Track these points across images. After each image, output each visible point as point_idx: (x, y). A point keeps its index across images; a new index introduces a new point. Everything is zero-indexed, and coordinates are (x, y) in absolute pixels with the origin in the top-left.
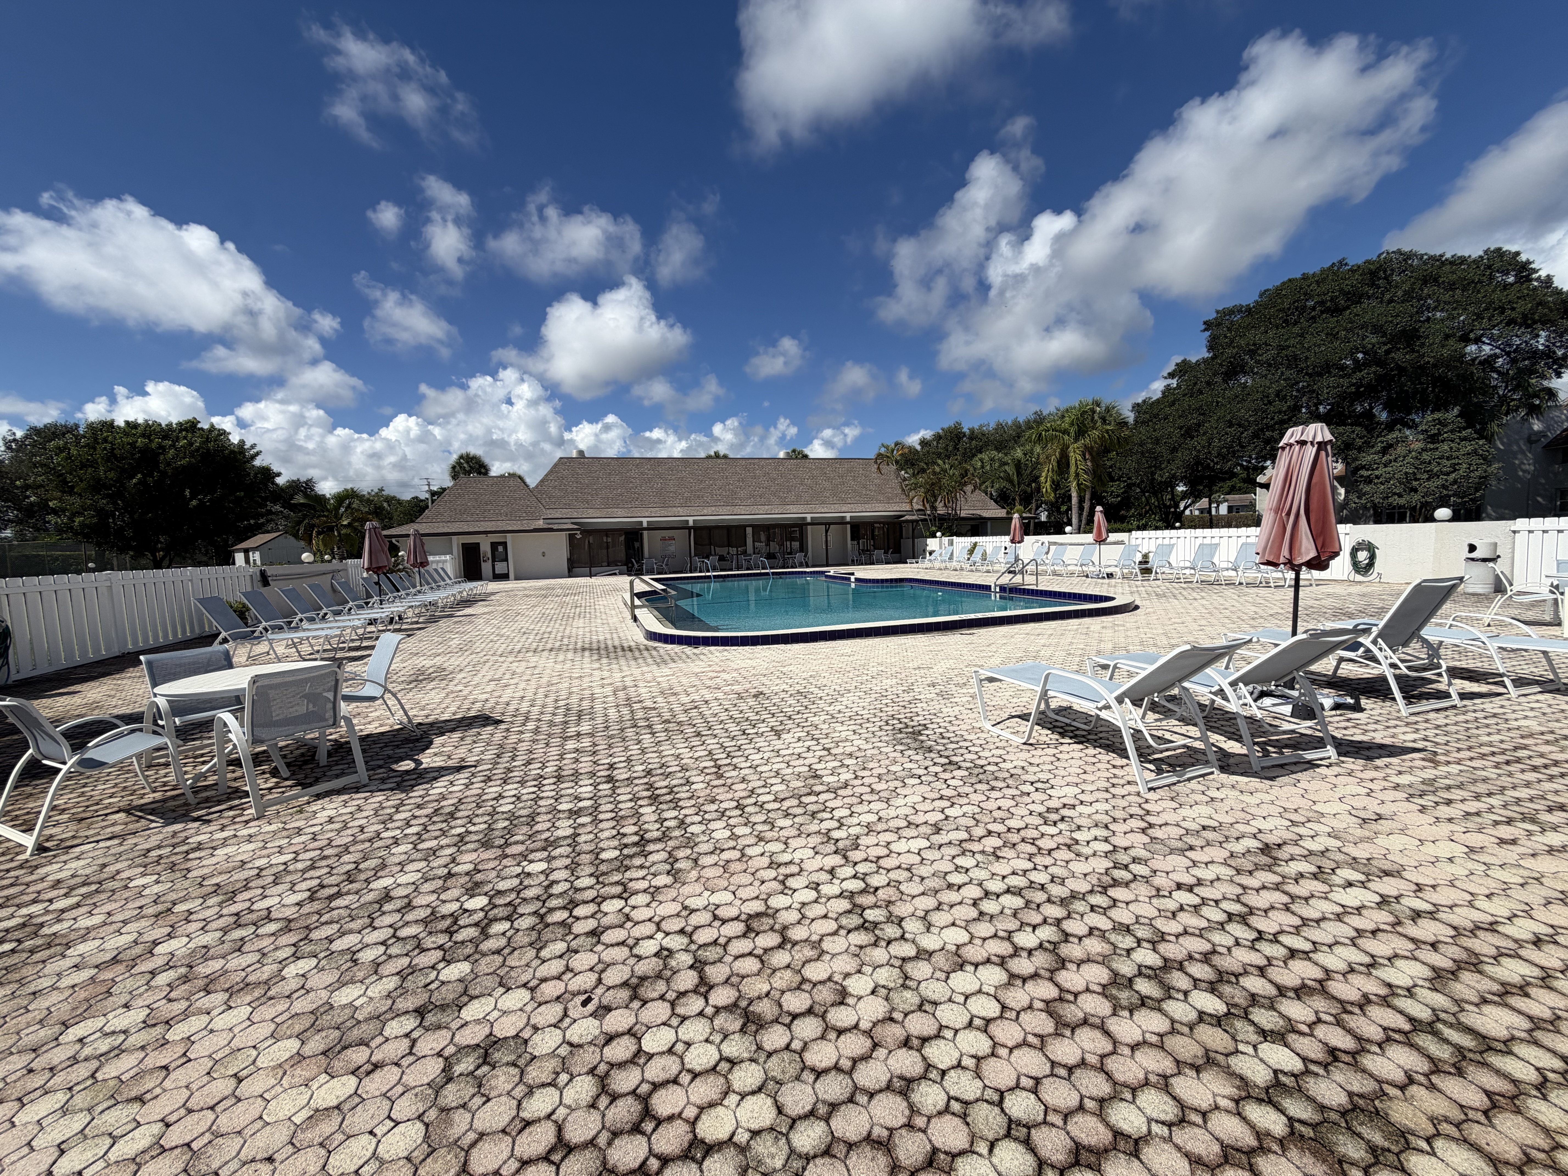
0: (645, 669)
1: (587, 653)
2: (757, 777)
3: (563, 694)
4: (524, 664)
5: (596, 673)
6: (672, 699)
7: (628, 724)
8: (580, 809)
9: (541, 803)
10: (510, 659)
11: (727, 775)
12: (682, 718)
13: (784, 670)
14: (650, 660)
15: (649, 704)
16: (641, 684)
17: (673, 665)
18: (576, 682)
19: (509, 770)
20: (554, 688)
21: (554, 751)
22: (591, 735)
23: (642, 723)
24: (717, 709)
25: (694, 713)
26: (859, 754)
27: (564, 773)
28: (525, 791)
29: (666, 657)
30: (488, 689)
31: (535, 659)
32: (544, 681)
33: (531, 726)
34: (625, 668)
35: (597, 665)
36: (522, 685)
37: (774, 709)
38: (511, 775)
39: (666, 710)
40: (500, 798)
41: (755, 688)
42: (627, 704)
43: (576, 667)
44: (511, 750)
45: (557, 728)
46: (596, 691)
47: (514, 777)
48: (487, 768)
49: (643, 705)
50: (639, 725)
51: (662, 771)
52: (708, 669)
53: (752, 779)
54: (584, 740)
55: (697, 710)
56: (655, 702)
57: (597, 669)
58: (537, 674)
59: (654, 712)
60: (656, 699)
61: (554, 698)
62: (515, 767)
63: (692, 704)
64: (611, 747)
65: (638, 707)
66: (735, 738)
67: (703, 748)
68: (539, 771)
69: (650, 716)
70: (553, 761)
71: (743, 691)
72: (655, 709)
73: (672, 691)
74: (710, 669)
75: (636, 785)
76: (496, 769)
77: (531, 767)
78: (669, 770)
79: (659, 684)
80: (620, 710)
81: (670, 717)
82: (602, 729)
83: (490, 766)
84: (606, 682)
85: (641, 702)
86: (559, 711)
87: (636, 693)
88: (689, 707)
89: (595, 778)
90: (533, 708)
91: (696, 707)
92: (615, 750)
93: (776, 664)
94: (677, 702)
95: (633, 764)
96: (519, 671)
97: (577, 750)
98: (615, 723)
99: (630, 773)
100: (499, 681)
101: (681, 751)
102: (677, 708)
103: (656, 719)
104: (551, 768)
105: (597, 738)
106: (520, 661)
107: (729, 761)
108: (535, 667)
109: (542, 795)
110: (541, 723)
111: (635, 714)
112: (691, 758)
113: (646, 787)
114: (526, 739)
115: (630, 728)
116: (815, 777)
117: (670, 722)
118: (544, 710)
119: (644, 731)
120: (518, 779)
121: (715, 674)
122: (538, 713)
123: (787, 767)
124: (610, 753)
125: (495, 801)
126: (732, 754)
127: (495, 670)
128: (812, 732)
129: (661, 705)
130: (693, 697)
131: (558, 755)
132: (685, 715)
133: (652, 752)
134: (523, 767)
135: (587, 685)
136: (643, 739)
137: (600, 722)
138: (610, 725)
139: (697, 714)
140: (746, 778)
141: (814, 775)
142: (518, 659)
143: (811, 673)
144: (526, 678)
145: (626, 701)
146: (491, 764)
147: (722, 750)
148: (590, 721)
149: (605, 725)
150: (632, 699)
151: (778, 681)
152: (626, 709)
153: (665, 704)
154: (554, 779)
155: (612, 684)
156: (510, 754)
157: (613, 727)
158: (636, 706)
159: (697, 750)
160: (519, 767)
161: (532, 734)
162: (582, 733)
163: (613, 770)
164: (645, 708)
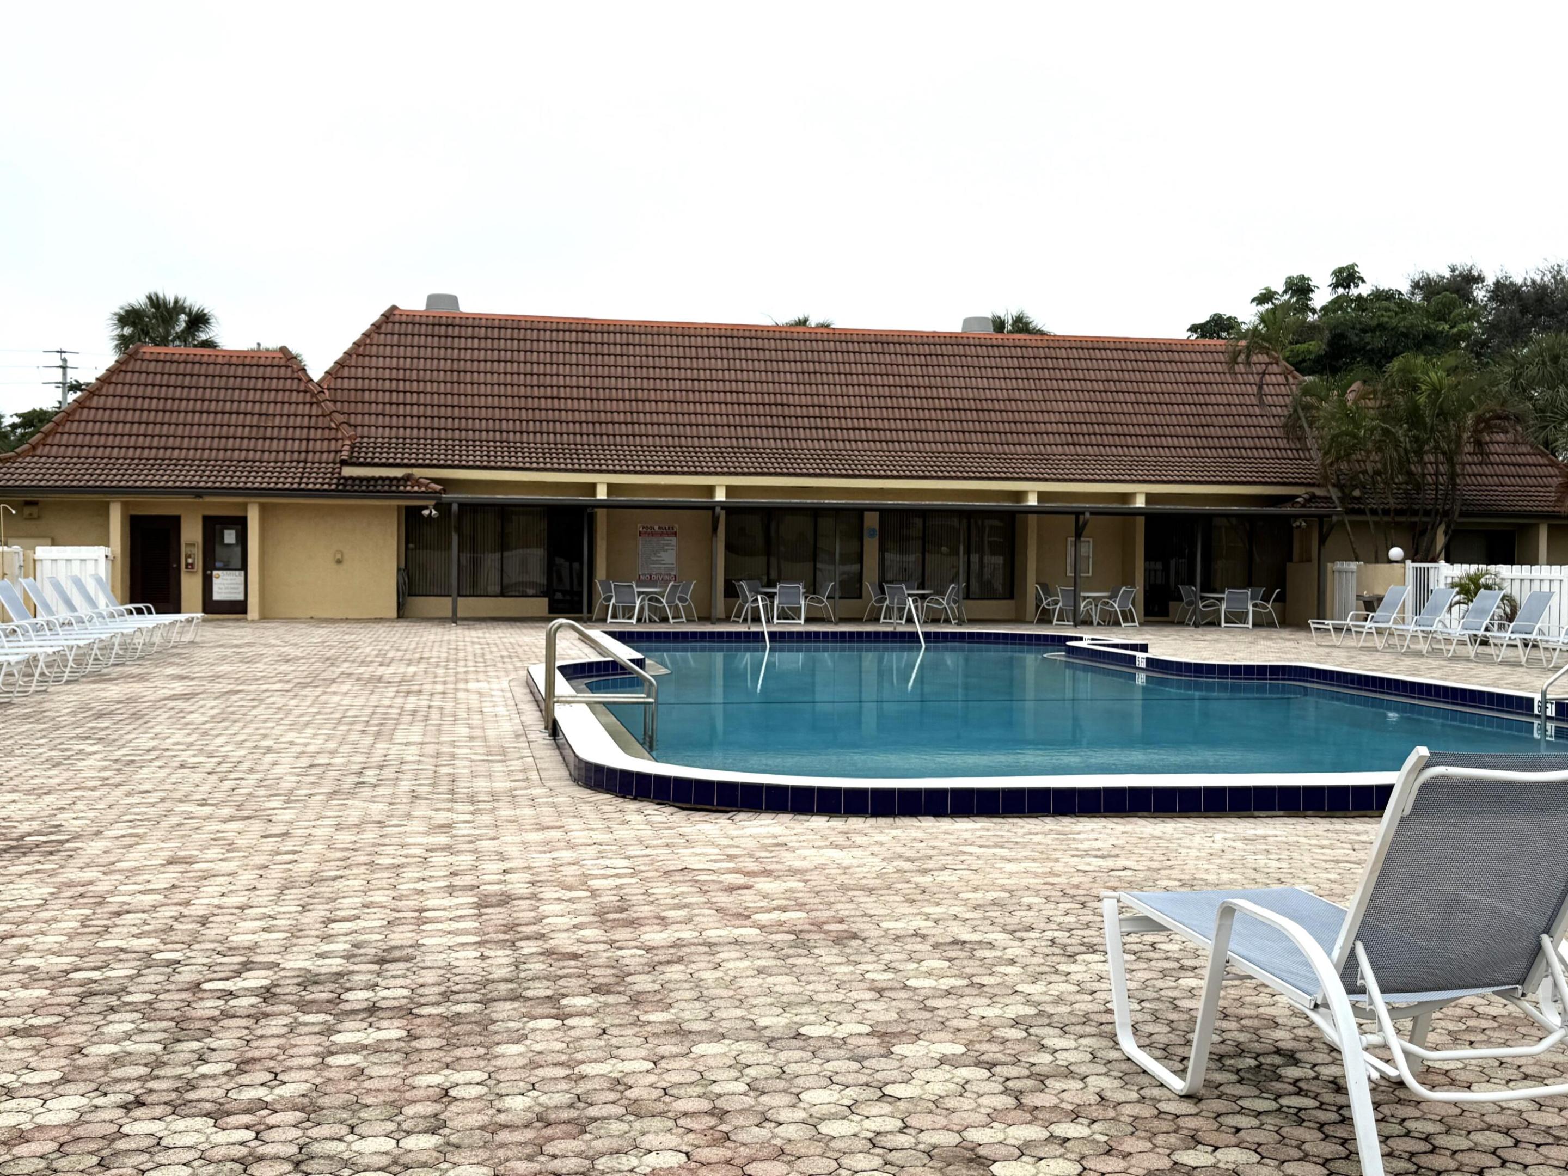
2: (816, 1148)
3: (348, 905)
4: (257, 827)
5: (439, 858)
6: (622, 934)
7: (503, 989)
10: (226, 812)
11: (742, 1136)
12: (643, 983)
13: (925, 880)
15: (562, 942)
16: (549, 893)
18: (382, 878)
19: (190, 1085)
20: (324, 889)
21: (307, 1045)
22: (403, 1011)
23: (540, 990)
24: (735, 966)
25: (673, 972)
26: (1096, 1112)
27: (324, 1101)
28: (221, 1137)
30: (162, 882)
31: (288, 815)
32: (304, 869)
33: (256, 979)
36: (247, 878)
37: (883, 978)
38: (191, 1095)
39: (602, 961)
40: (156, 1149)
41: (841, 921)
42: (507, 941)
43: (387, 841)
44: (201, 1034)
45: (321, 988)
46: (430, 903)
47: (199, 1101)
48: (135, 1075)
49: (547, 946)
50: (529, 994)
51: (573, 1113)
52: (725, 865)
53: (803, 1151)
54: (385, 1024)
55: (682, 967)
56: (579, 941)
57: (443, 849)
58: (287, 853)
59: (573, 963)
60: (582, 933)
61: (323, 913)
62: (204, 1076)
63: (672, 951)
64: (451, 1043)
65: (534, 950)
66: (772, 1044)
67: (686, 1063)
68: (262, 1092)
69: (560, 973)
70: (301, 1068)
71: (808, 927)
72: (575, 956)
73: (623, 916)
74: (731, 865)
75: (502, 1145)
76: (158, 1077)
77: (245, 1079)
78: (593, 1112)
79: (594, 893)
80: (486, 954)
81: (612, 980)
82: (433, 999)
83: (143, 1071)
84: (457, 881)
85: (541, 936)
86: (332, 947)
87: (533, 914)
88: (662, 958)
89: (400, 1118)
90: (266, 936)
91: (680, 960)
92: (458, 1053)
93: (906, 866)
94: (634, 944)
95: (503, 1092)
96: (241, 842)
97: (365, 1047)
98: (469, 987)
99: (490, 1112)
100: (191, 863)
101: (628, 1066)
102: (631, 956)
103: (574, 982)
104: (294, 1085)
105: (418, 1021)
106: (248, 818)
107: (749, 1101)
108: (286, 834)
109: (263, 1150)
110: (282, 973)
111: (522, 967)
112: (651, 1086)
113: (529, 1150)
114: (240, 1012)
115: (505, 1000)
116: (971, 1160)
117: (608, 992)
118: (295, 941)
119: (539, 1011)
120: (208, 1106)
121: (741, 880)
122: (277, 949)
123: (901, 1131)
124: (449, 1060)
125: (146, 1157)
126: (760, 1085)
127: (183, 836)
128: (977, 1046)
129: (593, 947)
130: (677, 935)
131: (316, 1055)
132: (648, 978)
133: (555, 1065)
134: (224, 1079)
135: (412, 886)
136: (534, 1030)
137: (430, 980)
138: (455, 988)
139: (682, 977)
140: (788, 1148)
141: (969, 1155)
142: (246, 813)
143: (996, 895)
144: (260, 860)
145: (505, 933)
146: (146, 1065)
147: (735, 1074)
148: (405, 977)
149: (443, 989)
150: (519, 929)
151: (905, 909)
152: (500, 953)
153: (602, 947)
154: (297, 1113)
155: (473, 887)
156: (195, 1045)
157: (461, 996)
158: (528, 948)
159: (670, 1067)
160: (214, 1077)
161: (254, 1000)
162: (383, 1004)
163: (450, 1103)
164: (549, 953)
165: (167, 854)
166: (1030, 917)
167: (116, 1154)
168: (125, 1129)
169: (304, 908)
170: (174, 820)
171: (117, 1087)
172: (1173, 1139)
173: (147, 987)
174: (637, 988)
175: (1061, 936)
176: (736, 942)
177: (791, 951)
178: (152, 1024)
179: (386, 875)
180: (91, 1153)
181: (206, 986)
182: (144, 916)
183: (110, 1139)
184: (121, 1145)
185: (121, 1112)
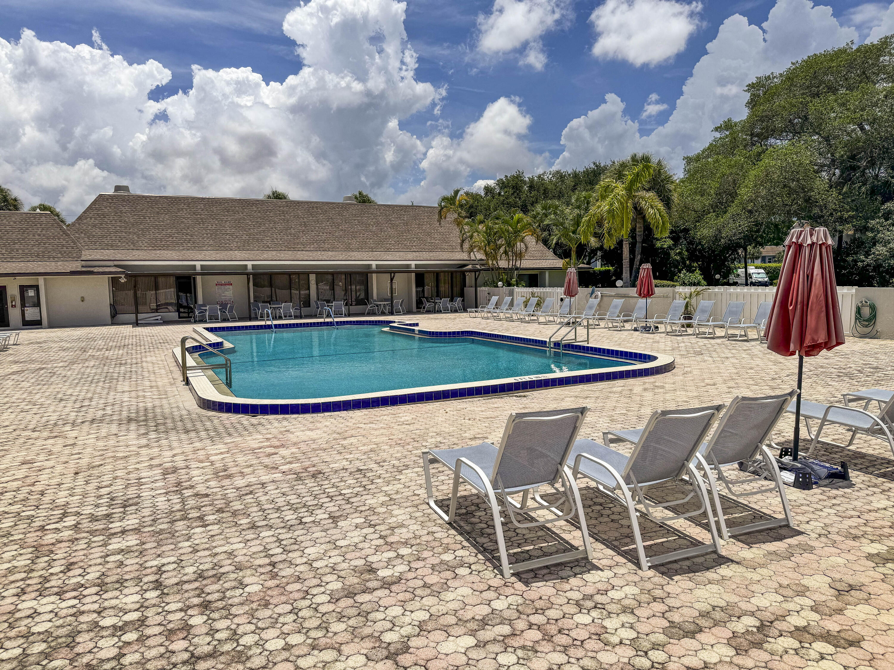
0: (198, 445)
1: (133, 426)
2: (312, 574)
3: (107, 479)
4: (60, 441)
5: (144, 451)
6: (226, 482)
7: (178, 515)
8: (126, 623)
9: (82, 619)
10: (45, 434)
11: (283, 573)
12: (237, 506)
13: (345, 442)
14: (203, 434)
15: (201, 489)
16: (194, 465)
17: (228, 440)
18: (120, 464)
19: (46, 580)
20: (95, 472)
21: (97, 552)
22: (137, 530)
23: (194, 514)
24: (273, 493)
25: (249, 499)
26: (413, 542)
27: (108, 580)
28: (64, 605)
29: (221, 430)
30: (20, 474)
31: (74, 434)
32: (84, 462)
33: (70, 521)
34: (175, 444)
35: (144, 441)
36: (59, 469)
37: (332, 491)
38: (47, 585)
39: (219, 497)
40: (34, 615)
41: (314, 466)
42: (177, 491)
43: (121, 444)
44: (48, 553)
45: (100, 523)
46: (143, 475)
47: (51, 587)
48: (20, 578)
49: (195, 492)
50: (190, 516)
51: (214, 572)
52: (266, 444)
53: (307, 577)
54: (130, 538)
55: (252, 496)
56: (208, 487)
57: (145, 446)
58: (76, 454)
59: (206, 499)
60: (209, 483)
61: (96, 484)
62: (52, 574)
63: (247, 488)
64: (159, 544)
65: (189, 494)
66: (291, 528)
67: (258, 542)
68: (79, 579)
69: (202, 504)
70: (96, 565)
71: (301, 471)
72: (207, 495)
73: (226, 473)
74: (268, 443)
75: (187, 591)
76: (30, 578)
77: (71, 574)
78: (222, 570)
79: (212, 464)
80: (169, 498)
81: (224, 506)
82: (149, 523)
83: (23, 575)
84: (154, 462)
85: (192, 487)
86: (102, 501)
87: (187, 476)
88: (244, 493)
89: (141, 584)
90: (72, 498)
91: (251, 493)
92: (164, 548)
93: (337, 436)
94: (231, 487)
95: (184, 565)
96: (55, 449)
97: (122, 550)
98: (164, 515)
99: (180, 576)
100: (32, 463)
101: (235, 547)
102: (231, 494)
103: (208, 508)
104: (93, 574)
105: (144, 535)
106: (56, 437)
107: (284, 557)
108: (74, 444)
109: (83, 608)
110: (82, 517)
111: (186, 503)
112: (245, 555)
113: (197, 592)
114: (65, 539)
115: (180, 520)
116: (370, 571)
117: (223, 512)
118: (85, 500)
119: (195, 524)
120: (56, 590)
121: (272, 450)
122: (77, 505)
123: (343, 561)
124: (159, 553)
125: (30, 620)
126: (288, 548)
127: (27, 449)
128: (369, 518)
129: (214, 490)
130: (249, 480)
131: (101, 557)
132: (239, 503)
133: (204, 550)
134: (61, 575)
135: (134, 467)
136: (194, 534)
137: (147, 514)
138: (158, 517)
139: (252, 500)
140: (301, 576)
141: (369, 568)
142: (55, 434)
143: (371, 446)
144: (64, 459)
145: (176, 487)
146: (25, 572)
147: (278, 544)
148: (136, 513)
149: (153, 518)
150: (182, 484)
151: (338, 457)
152: (176, 497)
153: (218, 490)
154: (96, 588)
155: (161, 465)
156: (47, 559)
157: (161, 520)
158: (187, 493)
159: (251, 545)
160: (56, 574)
161: (71, 532)
162: (127, 528)
163: (162, 573)
164: (196, 495)
165: (20, 459)
166: (384, 455)
167: (17, 620)
168: (19, 607)
169: (87, 483)
170: (22, 440)
171: (13, 585)
172: (440, 550)
173: (20, 531)
174: (235, 508)
175: (396, 463)
176: (273, 481)
177: (295, 483)
178: (25, 550)
179: (122, 462)
180: (5, 621)
181: (47, 527)
182: (14, 493)
183: (12, 613)
184: (18, 615)
185: (15, 598)
